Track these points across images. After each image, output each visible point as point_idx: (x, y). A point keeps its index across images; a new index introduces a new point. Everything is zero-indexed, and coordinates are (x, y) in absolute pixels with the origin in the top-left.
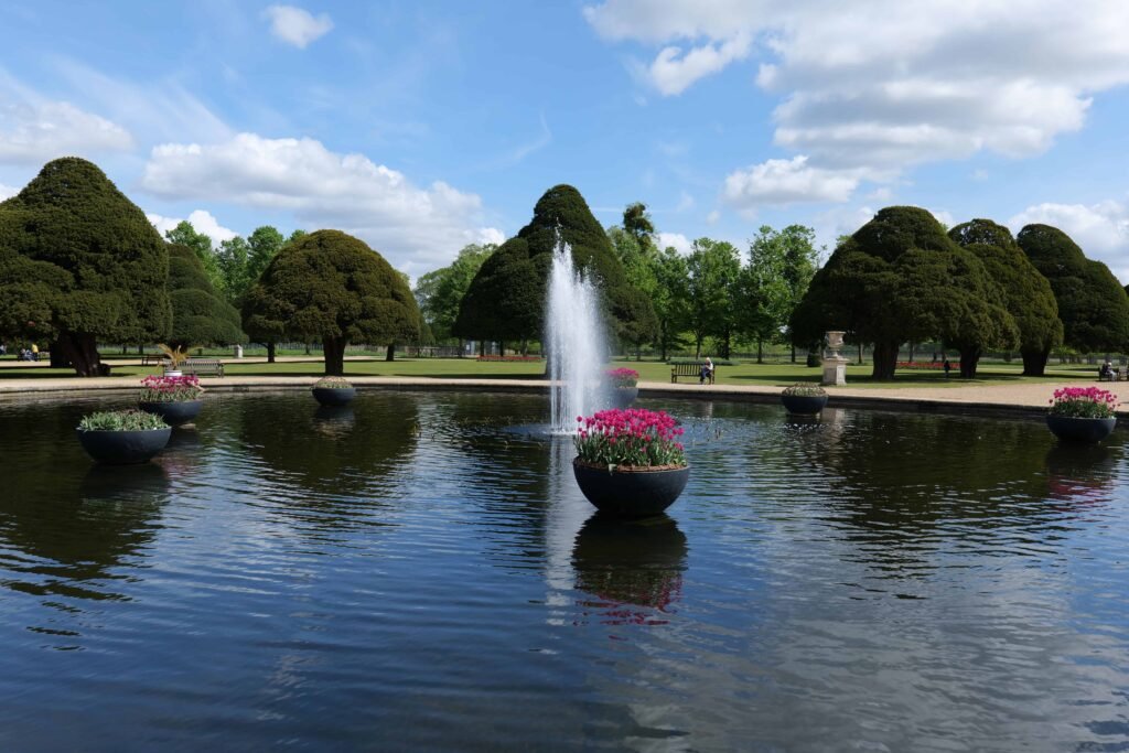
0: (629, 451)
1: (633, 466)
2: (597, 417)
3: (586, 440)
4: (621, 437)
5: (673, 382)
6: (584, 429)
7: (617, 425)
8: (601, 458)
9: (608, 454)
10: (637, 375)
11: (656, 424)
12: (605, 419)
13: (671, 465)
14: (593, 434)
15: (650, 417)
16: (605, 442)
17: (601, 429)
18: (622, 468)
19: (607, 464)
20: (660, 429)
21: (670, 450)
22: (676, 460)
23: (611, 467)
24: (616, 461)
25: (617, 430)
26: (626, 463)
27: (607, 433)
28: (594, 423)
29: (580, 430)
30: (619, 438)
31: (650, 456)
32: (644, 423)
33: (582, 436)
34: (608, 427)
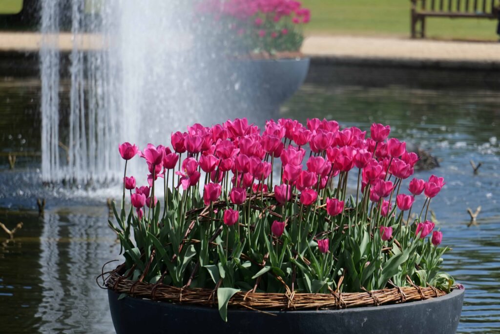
0: (278, 248)
1: (291, 294)
2: (180, 143)
3: (147, 214)
4: (256, 204)
5: (414, 36)
6: (142, 181)
7: (240, 170)
8: (193, 271)
9: (214, 258)
10: (306, 13)
11: (361, 163)
12: (205, 149)
13: (407, 289)
14: (170, 196)
15: (340, 142)
16: (205, 222)
17: (194, 180)
18: (255, 297)
19: (211, 287)
20: (371, 178)
21: (403, 243)
22: (421, 273)
23: (223, 295)
24: (238, 278)
25: (241, 184)
26: (268, 284)
27: (211, 194)
28: (170, 165)
29: (129, 184)
30: (247, 210)
31: (342, 262)
32: (324, 162)
33: (136, 203)
34: (216, 176)
